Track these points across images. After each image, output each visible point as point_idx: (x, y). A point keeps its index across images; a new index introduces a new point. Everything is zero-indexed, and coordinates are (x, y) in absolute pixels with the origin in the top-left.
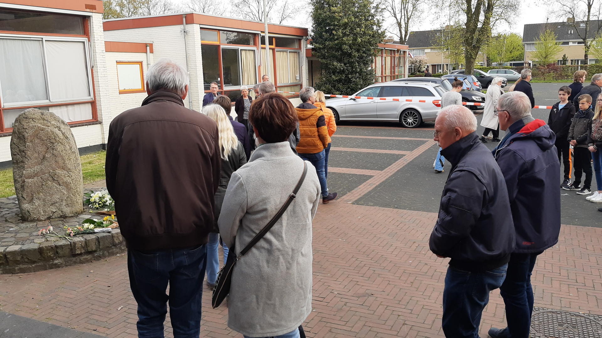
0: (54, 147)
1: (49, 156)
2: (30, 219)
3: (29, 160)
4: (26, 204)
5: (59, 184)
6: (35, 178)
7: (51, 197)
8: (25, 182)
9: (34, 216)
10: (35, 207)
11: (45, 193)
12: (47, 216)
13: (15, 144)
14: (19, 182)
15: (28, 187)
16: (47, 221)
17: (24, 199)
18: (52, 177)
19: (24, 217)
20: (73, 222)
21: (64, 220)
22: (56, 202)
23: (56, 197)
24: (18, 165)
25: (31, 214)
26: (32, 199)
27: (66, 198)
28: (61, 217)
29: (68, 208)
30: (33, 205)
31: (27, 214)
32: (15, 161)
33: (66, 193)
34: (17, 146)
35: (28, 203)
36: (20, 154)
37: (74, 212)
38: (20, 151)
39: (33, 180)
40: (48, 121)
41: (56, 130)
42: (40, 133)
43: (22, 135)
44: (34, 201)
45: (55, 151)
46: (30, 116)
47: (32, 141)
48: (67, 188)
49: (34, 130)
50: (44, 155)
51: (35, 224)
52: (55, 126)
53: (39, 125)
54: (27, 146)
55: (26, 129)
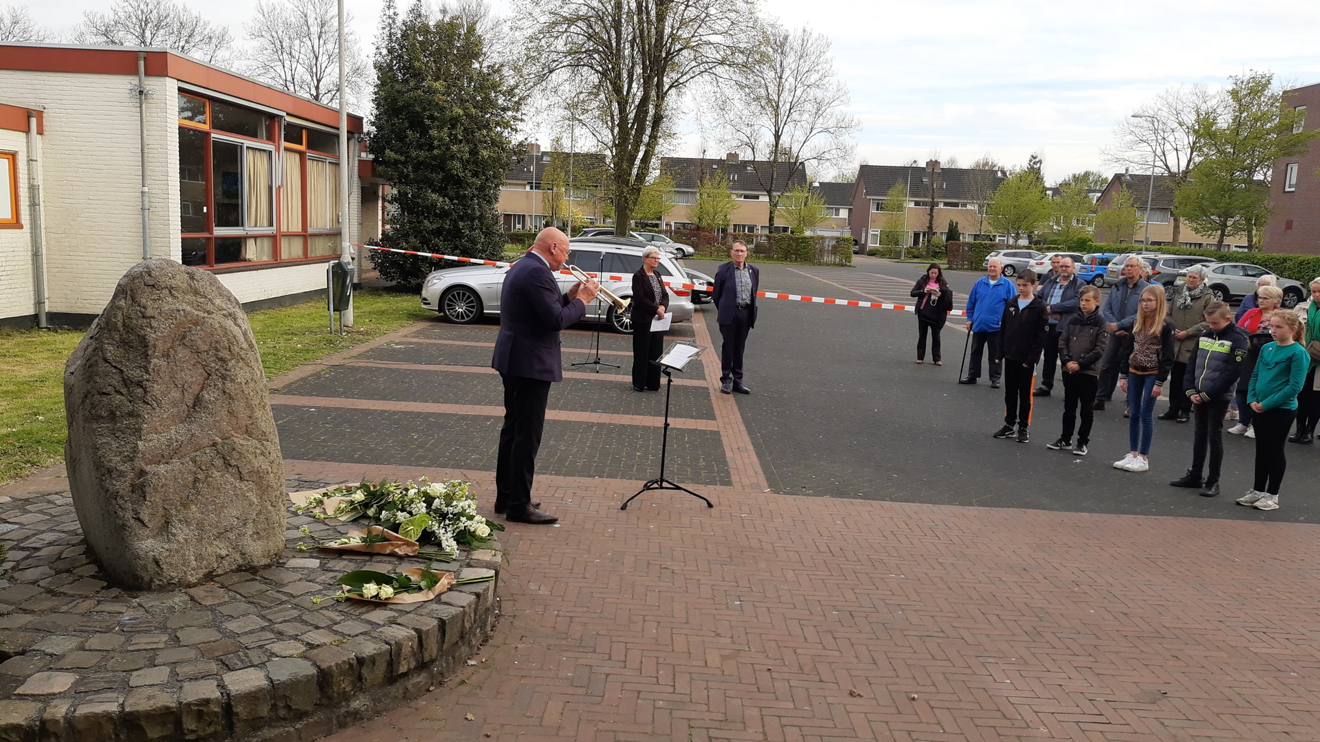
0: (227, 373)
1: (212, 399)
2: (158, 582)
3: (154, 408)
4: (149, 541)
5: (241, 478)
6: (174, 460)
7: (218, 515)
8: (146, 473)
9: (171, 573)
10: (175, 546)
11: (204, 504)
12: (205, 571)
13: (110, 363)
14: (122, 474)
15: (156, 490)
16: (210, 585)
17: (140, 524)
18: (224, 459)
19: (136, 577)
20: (295, 581)
21: (259, 578)
22: (231, 528)
23: (232, 514)
24: (115, 424)
25: (164, 567)
26: (167, 523)
27: (254, 516)
28: (239, 569)
29: (259, 542)
30: (169, 541)
31: (152, 567)
32: (104, 414)
33: (255, 501)
34: (115, 367)
35: (154, 537)
36: (124, 391)
37: (272, 552)
38: (127, 382)
39: (169, 467)
40: (206, 297)
41: (229, 323)
42: (193, 332)
43: (138, 335)
44: (172, 530)
45: (229, 384)
46: (165, 281)
47: (168, 355)
48: (260, 487)
49: (174, 321)
50: (199, 394)
51: (185, 598)
52: (224, 312)
53: (188, 309)
54: (151, 367)
55: (152, 317)
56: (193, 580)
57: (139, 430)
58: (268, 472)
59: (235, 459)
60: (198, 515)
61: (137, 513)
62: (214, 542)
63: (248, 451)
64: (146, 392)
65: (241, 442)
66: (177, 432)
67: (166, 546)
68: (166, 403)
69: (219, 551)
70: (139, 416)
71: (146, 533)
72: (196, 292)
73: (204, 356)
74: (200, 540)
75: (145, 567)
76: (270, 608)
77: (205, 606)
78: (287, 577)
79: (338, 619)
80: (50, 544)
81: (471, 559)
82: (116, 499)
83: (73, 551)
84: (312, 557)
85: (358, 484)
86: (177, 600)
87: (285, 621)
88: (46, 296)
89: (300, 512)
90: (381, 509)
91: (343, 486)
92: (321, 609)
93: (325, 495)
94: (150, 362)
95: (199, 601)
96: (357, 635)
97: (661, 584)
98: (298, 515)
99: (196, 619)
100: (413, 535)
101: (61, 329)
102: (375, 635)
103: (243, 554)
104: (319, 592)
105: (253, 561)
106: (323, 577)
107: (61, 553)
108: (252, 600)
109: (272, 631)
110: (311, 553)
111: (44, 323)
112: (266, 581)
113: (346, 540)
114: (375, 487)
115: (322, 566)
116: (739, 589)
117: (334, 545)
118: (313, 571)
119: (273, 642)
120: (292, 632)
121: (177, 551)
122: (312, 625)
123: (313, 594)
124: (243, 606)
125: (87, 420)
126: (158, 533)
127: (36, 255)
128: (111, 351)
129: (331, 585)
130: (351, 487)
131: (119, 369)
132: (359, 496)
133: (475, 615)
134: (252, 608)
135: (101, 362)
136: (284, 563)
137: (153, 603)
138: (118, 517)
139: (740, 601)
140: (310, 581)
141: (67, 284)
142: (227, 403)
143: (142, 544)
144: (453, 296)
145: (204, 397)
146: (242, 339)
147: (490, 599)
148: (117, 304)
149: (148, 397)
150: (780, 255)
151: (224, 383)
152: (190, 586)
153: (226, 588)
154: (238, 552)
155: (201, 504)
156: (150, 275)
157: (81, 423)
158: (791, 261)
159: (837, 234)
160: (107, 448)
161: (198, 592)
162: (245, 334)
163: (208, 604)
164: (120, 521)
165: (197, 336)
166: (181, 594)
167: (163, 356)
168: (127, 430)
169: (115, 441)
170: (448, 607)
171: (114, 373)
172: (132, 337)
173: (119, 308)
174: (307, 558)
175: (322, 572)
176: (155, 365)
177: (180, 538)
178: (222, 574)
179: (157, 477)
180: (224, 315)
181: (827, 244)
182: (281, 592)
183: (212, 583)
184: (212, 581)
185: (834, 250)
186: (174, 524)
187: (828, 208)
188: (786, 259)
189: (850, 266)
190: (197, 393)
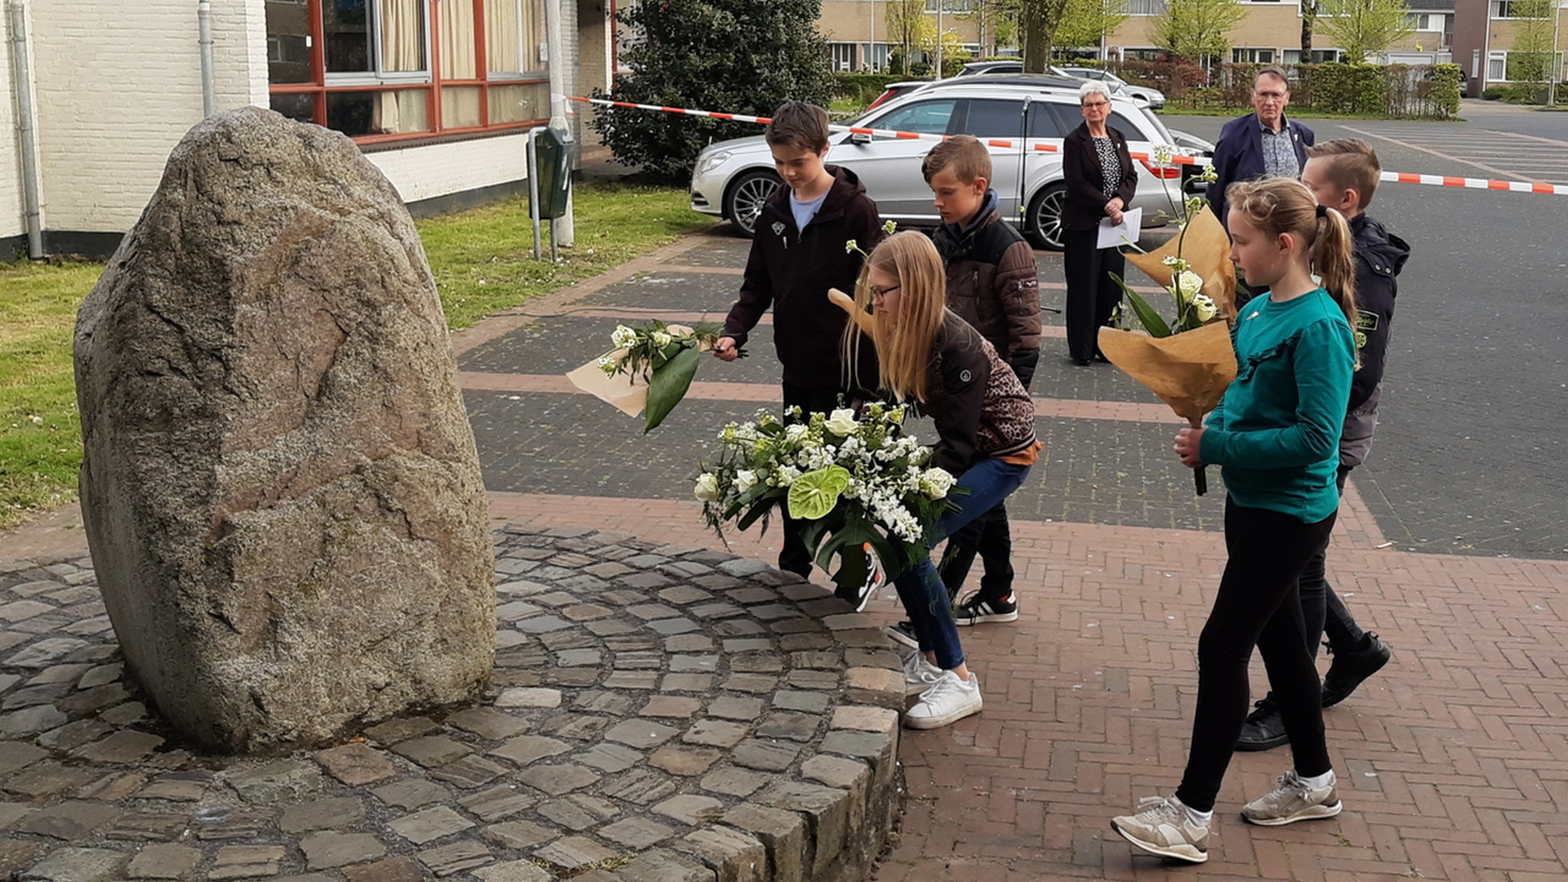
0: (381, 329)
1: (353, 380)
2: (259, 739)
3: (244, 401)
4: (241, 659)
5: (410, 534)
6: (284, 502)
7: (369, 608)
8: (233, 527)
9: (285, 721)
10: (291, 668)
11: (343, 586)
12: (347, 715)
13: (158, 313)
14: (186, 530)
15: (249, 557)
16: (357, 743)
17: (223, 626)
18: (378, 497)
19: (218, 729)
20: (517, 735)
21: (447, 728)
22: (394, 632)
23: (394, 603)
24: (172, 432)
25: (271, 709)
26: (275, 624)
27: (436, 608)
28: (411, 711)
29: (447, 658)
30: (279, 658)
31: (247, 709)
32: (151, 413)
33: (439, 578)
34: (169, 322)
35: (250, 652)
36: (186, 367)
37: (471, 677)
38: (191, 350)
39: (276, 515)
40: (335, 182)
41: (381, 232)
42: (313, 251)
43: (211, 258)
44: (284, 638)
45: (383, 352)
46: (258, 151)
47: (268, 297)
48: (446, 551)
49: (277, 229)
50: (326, 372)
51: (313, 769)
52: (371, 211)
53: (303, 205)
54: (237, 320)
55: (236, 222)
56: (325, 732)
57: (217, 444)
58: (460, 522)
59: (398, 497)
60: (332, 608)
61: (218, 605)
62: (364, 660)
63: (422, 481)
64: (227, 369)
65: (409, 465)
66: (288, 446)
67: (274, 669)
68: (266, 391)
69: (372, 676)
70: (216, 416)
71: (235, 644)
72: (317, 173)
73: (335, 297)
74: (336, 655)
75: (235, 711)
76: (475, 790)
77: (352, 787)
78: (505, 726)
79: (608, 813)
80: (58, 660)
81: (849, 687)
82: (177, 578)
83: (100, 675)
84: (546, 685)
86: (297, 774)
87: (506, 818)
88: (41, 202)
92: (572, 792)
94: (234, 311)
95: (340, 775)
96: (648, 848)
99: (335, 814)
101: (68, 261)
102: (682, 846)
103: (417, 682)
104: (566, 757)
105: (436, 695)
106: (571, 726)
107: (79, 677)
108: (438, 773)
109: (482, 838)
111: (38, 250)
112: (462, 734)
115: (566, 701)
118: (548, 712)
119: (488, 864)
120: (521, 842)
121: (294, 678)
122: (558, 825)
123: (555, 761)
124: (424, 787)
125: (117, 424)
126: (257, 644)
127: (22, 130)
128: (160, 290)
129: (586, 741)
131: (176, 325)
133: (867, 801)
134: (442, 793)
135: (141, 310)
136: (495, 698)
137: (253, 781)
138: (182, 613)
139: (1376, 770)
140: (546, 734)
141: (76, 179)
142: (381, 388)
143: (228, 665)
144: (748, 188)
145: (336, 376)
146: (405, 263)
147: (891, 768)
148: (169, 197)
149: (233, 379)
150: (1322, 102)
151: (374, 350)
152: (320, 745)
153: (388, 748)
154: (407, 677)
155: (337, 585)
156: (229, 140)
157: (107, 430)
158: (1344, 113)
159: (1427, 61)
160: (158, 478)
161: (335, 757)
162: (410, 253)
163: (356, 782)
164: (187, 623)
165: (320, 257)
166: (304, 763)
167: (258, 298)
168: (194, 443)
169: (172, 464)
170: (817, 787)
171: (166, 333)
172: (199, 262)
173: (174, 206)
174: (537, 686)
175: (569, 715)
176: (244, 315)
177: (300, 653)
178: (380, 722)
179: (252, 535)
180: (371, 217)
181: (1411, 78)
182: (493, 756)
183: (362, 739)
184: (362, 734)
185: (1423, 91)
186: (286, 625)
187: (1410, 15)
188: (1335, 109)
189: (1454, 119)
190: (323, 369)
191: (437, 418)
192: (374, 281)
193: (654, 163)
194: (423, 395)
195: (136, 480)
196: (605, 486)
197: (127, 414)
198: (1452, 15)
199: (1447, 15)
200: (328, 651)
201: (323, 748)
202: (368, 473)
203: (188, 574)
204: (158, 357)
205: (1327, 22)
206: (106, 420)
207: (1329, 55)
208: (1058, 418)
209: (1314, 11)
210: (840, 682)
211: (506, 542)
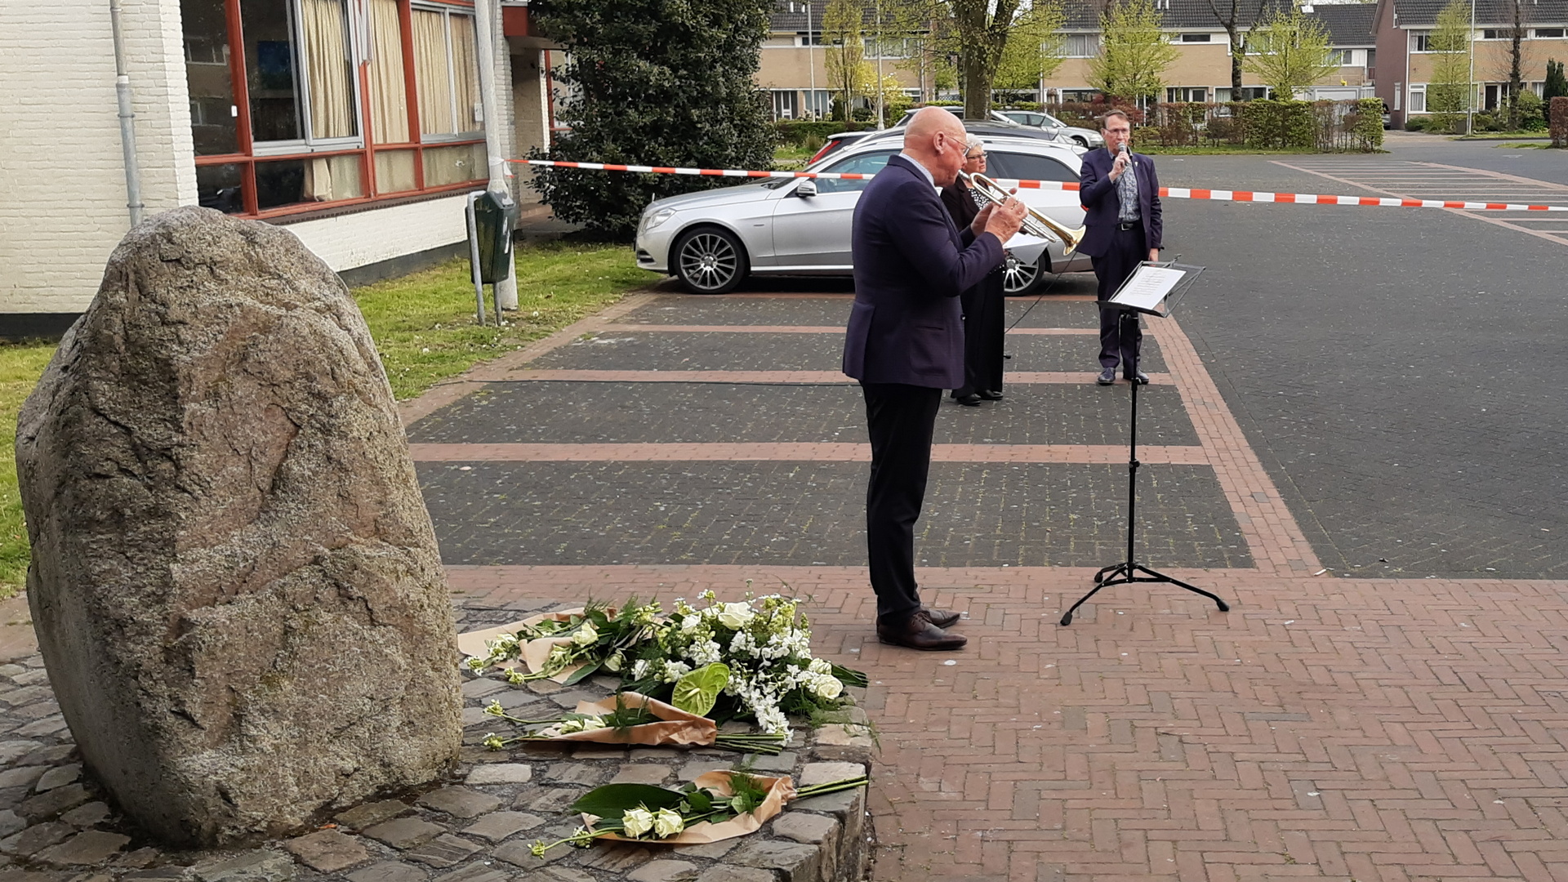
0: (333, 421)
1: (307, 473)
2: (228, 832)
3: (197, 499)
4: (206, 754)
5: (372, 620)
6: (242, 596)
7: (334, 696)
8: (192, 625)
9: (254, 812)
10: (257, 760)
11: (306, 676)
12: (316, 802)
13: (104, 416)
14: (144, 630)
15: (211, 654)
16: (329, 830)
17: (186, 723)
18: (338, 586)
19: (185, 825)
20: (490, 812)
21: (419, 809)
22: (360, 718)
23: (359, 691)
24: (124, 533)
25: (239, 801)
26: (238, 717)
27: (402, 692)
28: (381, 794)
29: (415, 741)
30: (244, 750)
31: (215, 804)
32: (100, 515)
33: (403, 662)
34: (116, 424)
35: (214, 746)
36: (136, 468)
37: (440, 758)
38: (140, 451)
39: (234, 610)
40: (280, 277)
41: (328, 325)
42: (261, 347)
43: (156, 359)
44: (248, 729)
45: (336, 443)
46: (200, 250)
47: (217, 394)
48: (409, 636)
49: (223, 327)
50: (280, 465)
51: (285, 859)
52: (318, 304)
53: (249, 301)
54: (186, 419)
55: (180, 322)
56: (295, 821)
57: (171, 542)
58: (422, 606)
59: (358, 586)
60: (296, 698)
61: (180, 703)
62: (331, 747)
63: (381, 569)
64: (178, 468)
65: (367, 553)
66: (244, 541)
67: (240, 762)
68: (218, 487)
69: (340, 763)
70: (167, 515)
71: (199, 740)
72: (261, 269)
73: (286, 391)
74: (303, 745)
75: (202, 805)
76: (450, 869)
77: (325, 873)
78: (477, 803)
80: (13, 764)
81: (817, 745)
82: (136, 678)
83: (58, 776)
84: (514, 760)
85: (580, 611)
86: (269, 864)
89: (478, 671)
90: (630, 657)
91: (552, 615)
92: (548, 864)
93: (522, 635)
94: (183, 410)
95: (313, 863)
97: (1164, 765)
98: (475, 678)
100: (699, 704)
103: (385, 765)
104: (539, 831)
105: (405, 778)
106: (542, 800)
108: (411, 854)
110: (510, 751)
112: (434, 814)
113: (577, 724)
114: (612, 612)
115: (537, 776)
116: (1312, 767)
117: (554, 732)
118: (519, 787)
121: (261, 771)
123: (528, 835)
124: (399, 869)
125: (68, 528)
126: (221, 738)
128: (105, 392)
129: (559, 814)
130: (568, 617)
131: (123, 427)
132: (587, 634)
133: (838, 854)
134: (415, 873)
135: (87, 415)
136: (464, 777)
138: (143, 712)
139: (1318, 790)
140: (518, 809)
142: (336, 478)
143: (193, 761)
144: (694, 244)
145: (290, 469)
146: (355, 354)
147: (860, 820)
148: (110, 300)
149: (184, 478)
150: (1255, 139)
151: (327, 442)
152: (291, 834)
153: (360, 833)
154: (375, 761)
155: (300, 676)
156: (170, 241)
157: (57, 536)
158: (1275, 148)
159: (1351, 96)
160: (112, 581)
161: (307, 845)
162: (359, 343)
163: (329, 868)
164: (149, 721)
165: (268, 352)
166: (275, 853)
167: (207, 396)
168: (147, 543)
169: (125, 565)
170: (789, 844)
171: (113, 436)
172: (145, 364)
173: (116, 308)
174: (506, 762)
175: (539, 789)
176: (193, 414)
177: (267, 744)
178: (350, 807)
179: (212, 631)
180: (317, 310)
181: (1337, 114)
182: (466, 834)
183: (333, 825)
184: (332, 821)
185: (1349, 125)
186: (250, 718)
187: (1334, 50)
188: (1266, 145)
189: (1379, 151)
190: (276, 462)
191: (394, 505)
192: (324, 373)
193: (597, 220)
194: (378, 483)
195: (90, 582)
196: (562, 554)
197: (75, 517)
198: (1374, 50)
199: (1369, 50)
200: (294, 741)
201: (294, 837)
202: (327, 564)
203: (148, 674)
204: (107, 459)
205: (1255, 60)
206: (55, 524)
207: (1259, 92)
208: (1012, 464)
209: (1243, 50)
210: (807, 741)
211: (467, 618)
